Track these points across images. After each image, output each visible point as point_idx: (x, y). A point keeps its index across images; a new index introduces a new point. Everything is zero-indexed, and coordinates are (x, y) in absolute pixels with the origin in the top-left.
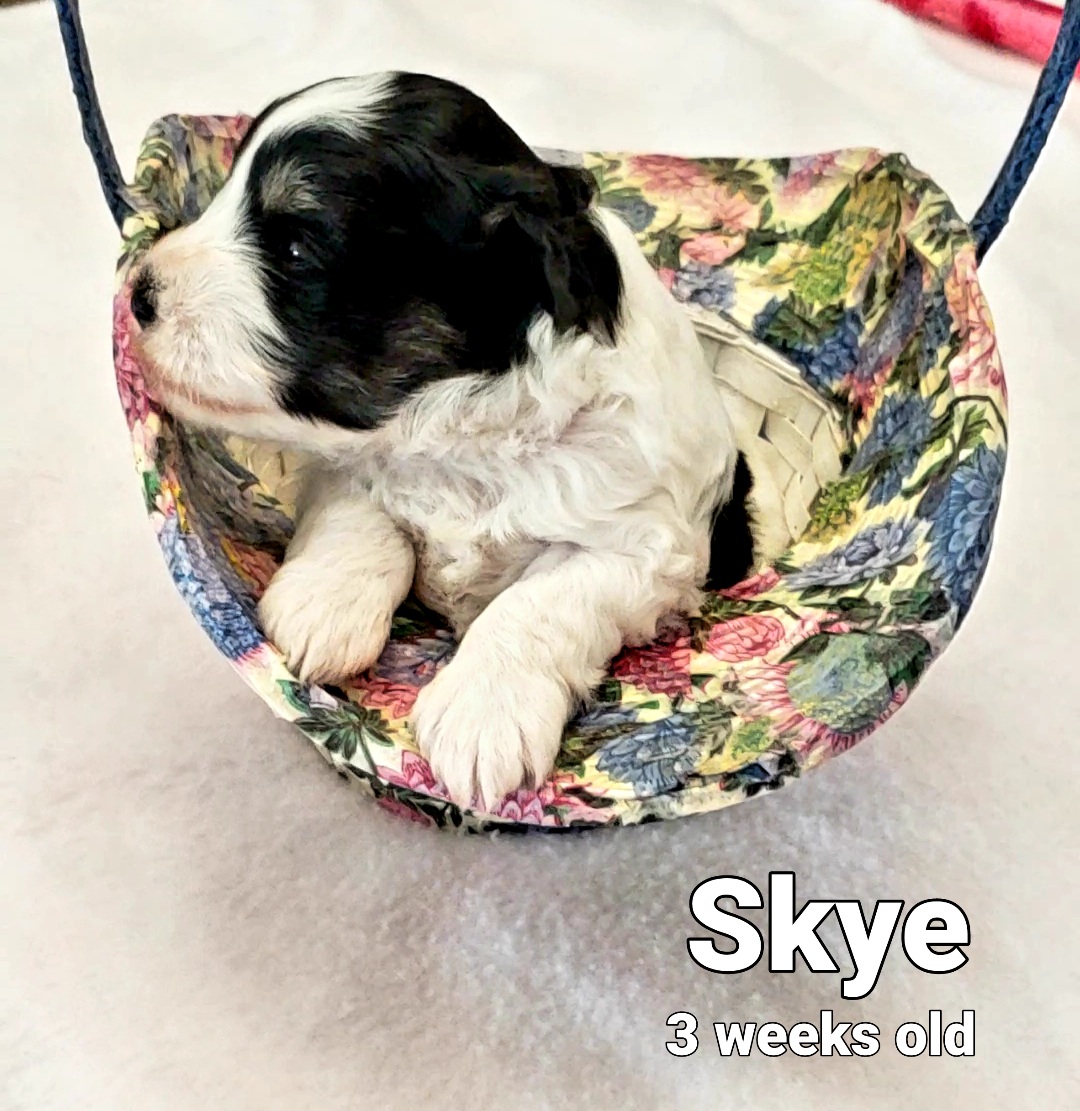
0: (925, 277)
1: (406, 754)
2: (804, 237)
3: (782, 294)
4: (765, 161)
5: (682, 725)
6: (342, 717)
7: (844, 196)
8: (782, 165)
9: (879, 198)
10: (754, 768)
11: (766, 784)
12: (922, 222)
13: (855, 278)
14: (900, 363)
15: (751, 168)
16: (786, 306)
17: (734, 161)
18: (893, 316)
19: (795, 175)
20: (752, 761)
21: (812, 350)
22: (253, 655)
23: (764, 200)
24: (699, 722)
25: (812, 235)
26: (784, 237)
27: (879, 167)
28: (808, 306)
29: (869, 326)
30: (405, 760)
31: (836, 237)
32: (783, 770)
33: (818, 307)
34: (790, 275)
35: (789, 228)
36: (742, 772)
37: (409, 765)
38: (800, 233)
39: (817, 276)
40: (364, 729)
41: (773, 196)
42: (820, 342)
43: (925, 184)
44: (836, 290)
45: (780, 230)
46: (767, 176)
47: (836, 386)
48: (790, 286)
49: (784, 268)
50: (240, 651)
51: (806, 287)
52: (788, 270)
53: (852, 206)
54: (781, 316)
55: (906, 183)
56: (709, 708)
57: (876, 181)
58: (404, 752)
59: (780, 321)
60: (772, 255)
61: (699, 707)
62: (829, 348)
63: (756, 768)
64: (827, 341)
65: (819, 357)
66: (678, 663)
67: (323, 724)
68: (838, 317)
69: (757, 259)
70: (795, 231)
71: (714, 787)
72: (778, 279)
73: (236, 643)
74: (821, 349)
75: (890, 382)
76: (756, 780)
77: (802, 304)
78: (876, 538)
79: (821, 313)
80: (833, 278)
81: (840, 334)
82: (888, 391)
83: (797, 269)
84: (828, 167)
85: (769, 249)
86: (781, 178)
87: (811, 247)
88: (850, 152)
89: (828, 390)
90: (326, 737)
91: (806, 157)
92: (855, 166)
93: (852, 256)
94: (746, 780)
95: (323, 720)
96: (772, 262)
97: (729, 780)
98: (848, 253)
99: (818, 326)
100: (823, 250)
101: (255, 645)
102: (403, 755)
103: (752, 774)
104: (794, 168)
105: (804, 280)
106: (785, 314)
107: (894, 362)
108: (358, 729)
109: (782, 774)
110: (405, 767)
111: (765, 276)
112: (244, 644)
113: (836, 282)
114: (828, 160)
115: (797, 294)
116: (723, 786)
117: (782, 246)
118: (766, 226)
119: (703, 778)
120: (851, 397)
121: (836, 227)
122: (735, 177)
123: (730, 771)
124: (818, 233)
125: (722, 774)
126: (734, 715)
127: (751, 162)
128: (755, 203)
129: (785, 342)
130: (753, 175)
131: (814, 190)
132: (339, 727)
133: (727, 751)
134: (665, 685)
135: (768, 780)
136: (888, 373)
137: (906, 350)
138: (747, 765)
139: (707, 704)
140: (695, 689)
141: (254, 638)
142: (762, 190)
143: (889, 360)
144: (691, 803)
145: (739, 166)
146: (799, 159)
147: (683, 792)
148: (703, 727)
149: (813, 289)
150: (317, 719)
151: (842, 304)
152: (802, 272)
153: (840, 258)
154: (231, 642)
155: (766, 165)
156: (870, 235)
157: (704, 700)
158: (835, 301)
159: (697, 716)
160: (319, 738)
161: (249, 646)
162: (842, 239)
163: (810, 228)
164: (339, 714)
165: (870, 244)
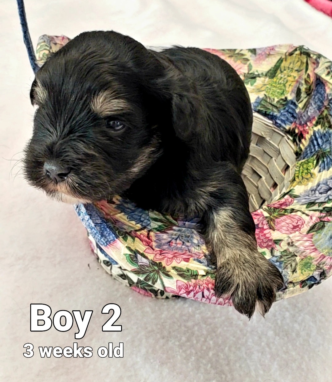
0: (326, 88)
1: (178, 281)
2: (266, 75)
3: (261, 95)
4: (247, 50)
5: (277, 261)
6: (151, 268)
7: (281, 61)
8: (254, 51)
9: (296, 62)
10: (312, 278)
13: (289, 89)
14: (319, 119)
15: (242, 52)
16: (265, 99)
17: (235, 50)
19: (259, 54)
20: (311, 275)
21: (277, 115)
22: (113, 244)
23: (248, 63)
24: (282, 259)
25: (269, 74)
26: (259, 76)
27: (296, 50)
28: (272, 100)
29: (301, 105)
30: (178, 284)
31: (279, 75)
32: (322, 278)
33: (276, 100)
34: (263, 89)
35: (260, 73)
36: (307, 280)
37: (179, 286)
38: (264, 74)
39: (274, 89)
40: (161, 272)
41: (252, 62)
42: (279, 111)
43: (319, 56)
44: (282, 94)
45: (256, 73)
46: (248, 55)
48: (264, 92)
49: (260, 86)
50: (108, 243)
51: (271, 92)
52: (262, 87)
53: (283, 64)
54: (262, 103)
55: (312, 55)
56: (285, 254)
57: (294, 55)
60: (255, 82)
61: (281, 253)
62: (283, 114)
63: (313, 278)
64: (282, 111)
65: (279, 117)
66: (267, 236)
67: (143, 271)
68: (284, 103)
69: (250, 83)
70: (262, 74)
71: (298, 286)
72: (259, 90)
73: (106, 240)
74: (280, 114)
75: (316, 126)
76: (313, 283)
77: (270, 99)
78: (328, 183)
79: (278, 102)
80: (280, 89)
81: (287, 109)
82: (316, 129)
83: (266, 86)
84: (272, 51)
85: (253, 80)
86: (254, 55)
87: (269, 78)
88: (280, 46)
89: (284, 128)
90: (145, 276)
91: (263, 48)
92: (284, 50)
93: (287, 82)
94: (309, 283)
95: (143, 270)
96: (255, 84)
97: (303, 283)
98: (285, 81)
99: (278, 106)
100: (275, 79)
101: (114, 240)
103: (311, 280)
104: (258, 52)
105: (269, 90)
106: (264, 102)
107: (316, 118)
108: (158, 273)
110: (178, 286)
111: (253, 89)
112: (109, 240)
113: (282, 91)
114: (272, 49)
115: (267, 95)
116: (301, 286)
117: (258, 78)
118: (251, 72)
119: (294, 283)
120: (297, 131)
121: (279, 71)
122: (236, 55)
123: (303, 280)
124: (272, 73)
125: (300, 281)
126: (296, 256)
127: (241, 50)
128: (245, 64)
129: (266, 112)
130: (243, 55)
131: (267, 59)
132: (151, 272)
133: (298, 271)
134: (265, 245)
135: (317, 282)
136: (314, 122)
138: (309, 277)
139: (283, 252)
140: (277, 246)
141: (113, 237)
142: (247, 60)
143: (314, 118)
144: (289, 293)
145: (237, 52)
146: (260, 49)
147: (287, 290)
148: (285, 261)
149: (274, 93)
150: (141, 269)
151: (286, 98)
152: (267, 87)
153: (283, 82)
154: (104, 240)
155: (247, 51)
156: (295, 74)
157: (282, 250)
158: (283, 97)
159: (281, 257)
160: (141, 277)
161: (111, 240)
162: (282, 76)
163: (268, 72)
164: (150, 266)
165: (295, 77)
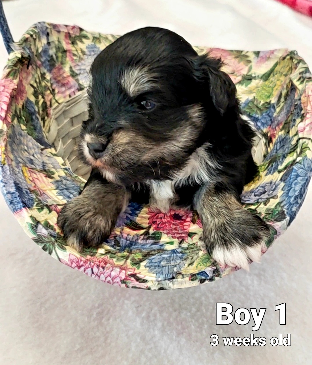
0: (296, 94)
1: (71, 255)
2: (261, 78)
3: (251, 97)
4: (252, 52)
5: (181, 252)
6: (49, 239)
7: (276, 64)
8: (257, 53)
9: (286, 66)
10: (203, 273)
11: (208, 279)
12: (297, 74)
13: (276, 93)
14: (285, 124)
15: (247, 54)
16: (252, 101)
17: (242, 52)
18: (285, 107)
19: (261, 57)
20: (202, 270)
21: (258, 117)
22: (19, 212)
23: (250, 65)
24: (187, 251)
25: (264, 77)
26: (255, 78)
27: (288, 55)
28: (259, 102)
29: (278, 110)
30: (70, 257)
31: (271, 78)
32: (215, 275)
33: (262, 102)
34: (255, 91)
35: (257, 75)
36: (198, 274)
37: (71, 260)
38: (260, 77)
39: (264, 92)
40: (56, 244)
41: (253, 64)
42: (262, 114)
43: (301, 61)
44: (269, 97)
45: (253, 75)
46: (252, 57)
47: (265, 130)
48: (254, 95)
49: (253, 88)
50: (15, 210)
51: (260, 95)
52: (254, 89)
53: (278, 68)
54: (250, 105)
55: (294, 60)
56: (192, 246)
57: (286, 60)
58: (70, 254)
59: (249, 106)
60: (250, 83)
61: (189, 246)
62: (264, 117)
63: (204, 273)
64: (264, 114)
65: (261, 119)
66: (185, 227)
67: (41, 240)
68: (269, 106)
69: (244, 84)
70: (258, 76)
71: (187, 279)
72: (251, 92)
73: (14, 207)
74: (262, 116)
75: (281, 130)
76: (203, 278)
77: (257, 101)
78: (266, 187)
79: (263, 105)
80: (268, 92)
81: (268, 112)
82: (280, 133)
83: (258, 89)
84: (272, 54)
85: (249, 82)
86: (257, 58)
87: (264, 81)
88: (279, 50)
89: (262, 131)
90: (43, 245)
91: (265, 51)
92: (280, 55)
93: (275, 85)
94: (199, 277)
95: (41, 239)
96: (249, 86)
97: (193, 277)
98: (274, 85)
99: (262, 109)
100: (267, 83)
101: (20, 209)
102: (70, 255)
103: (202, 275)
104: (261, 54)
105: (259, 93)
106: (251, 104)
107: (283, 123)
108: (53, 244)
109: (214, 276)
110: (70, 260)
111: (246, 90)
112: (17, 208)
113: (269, 94)
114: (272, 52)
115: (256, 97)
116: (191, 279)
117: (253, 80)
118: (249, 74)
119: (183, 275)
120: (269, 135)
121: (272, 75)
122: (241, 57)
123: (194, 273)
124: (266, 77)
125: (191, 274)
126: (201, 250)
127: (247, 52)
128: (247, 66)
129: (250, 113)
130: (247, 56)
131: (267, 62)
132: (47, 242)
133: (195, 265)
134: (178, 235)
135: (208, 278)
136: (281, 127)
137: (287, 120)
138: (201, 271)
139: (192, 245)
140: (189, 238)
141: (20, 206)
142: (250, 62)
143: (281, 123)
144: (178, 284)
145: (243, 53)
146: (263, 52)
147: (174, 280)
148: (188, 254)
149: (262, 96)
150: (39, 239)
151: (270, 101)
152: (259, 90)
153: (272, 86)
154: (12, 207)
155: (253, 53)
156: (282, 78)
157: (191, 243)
158: (268, 101)
159: (187, 249)
160: (40, 246)
161: (18, 208)
162: (273, 80)
163: (264, 75)
164: (47, 238)
165: (282, 81)
